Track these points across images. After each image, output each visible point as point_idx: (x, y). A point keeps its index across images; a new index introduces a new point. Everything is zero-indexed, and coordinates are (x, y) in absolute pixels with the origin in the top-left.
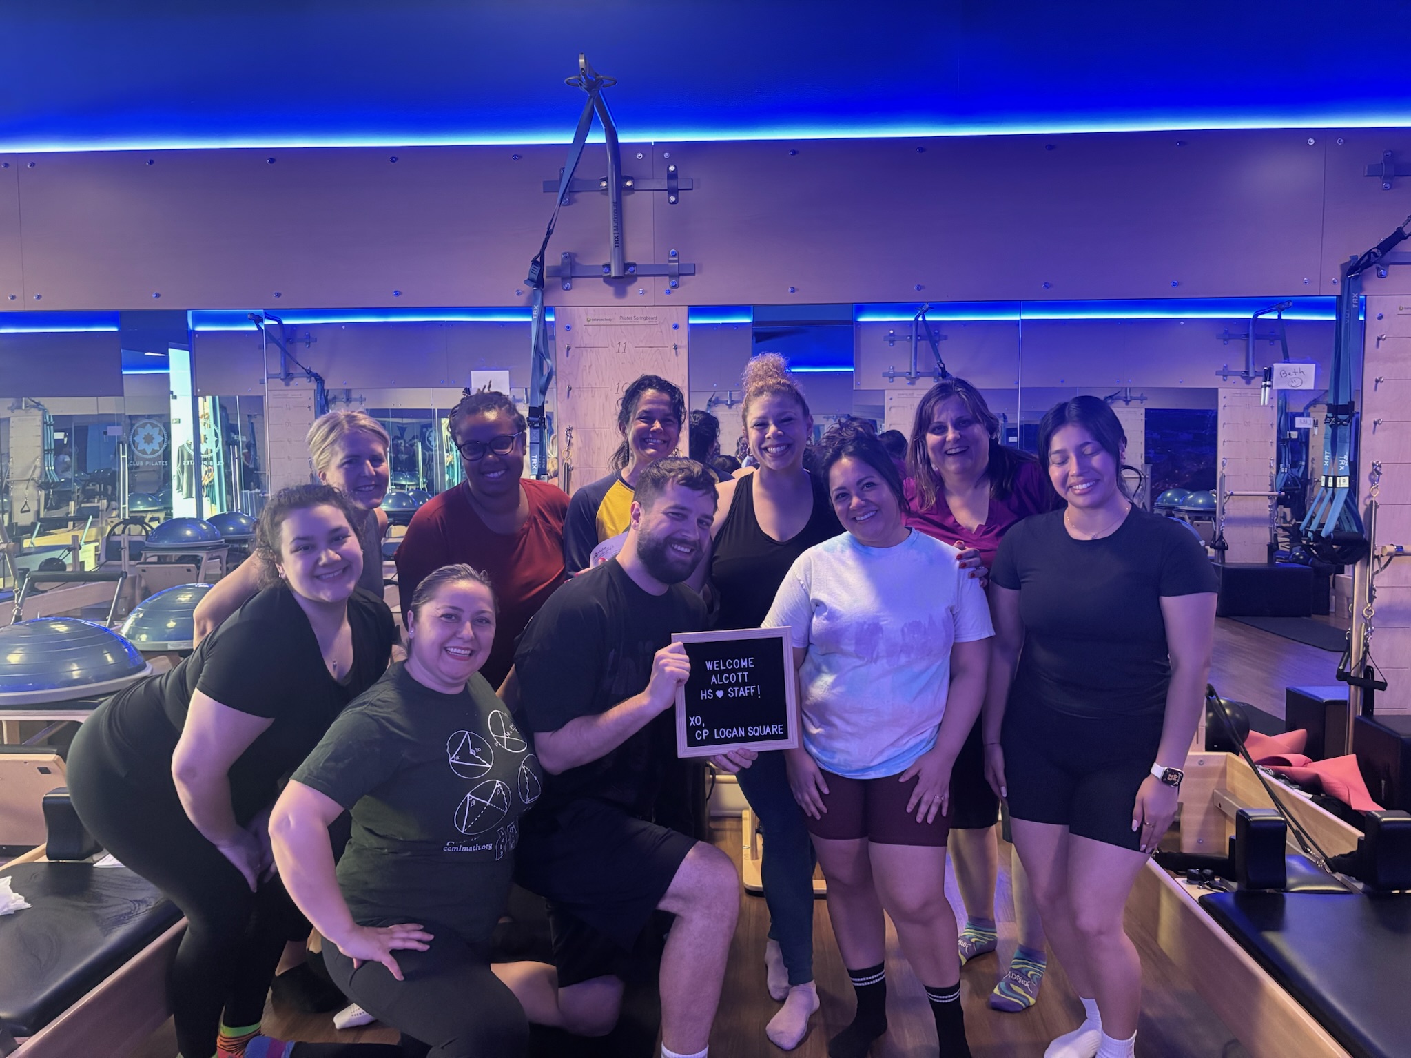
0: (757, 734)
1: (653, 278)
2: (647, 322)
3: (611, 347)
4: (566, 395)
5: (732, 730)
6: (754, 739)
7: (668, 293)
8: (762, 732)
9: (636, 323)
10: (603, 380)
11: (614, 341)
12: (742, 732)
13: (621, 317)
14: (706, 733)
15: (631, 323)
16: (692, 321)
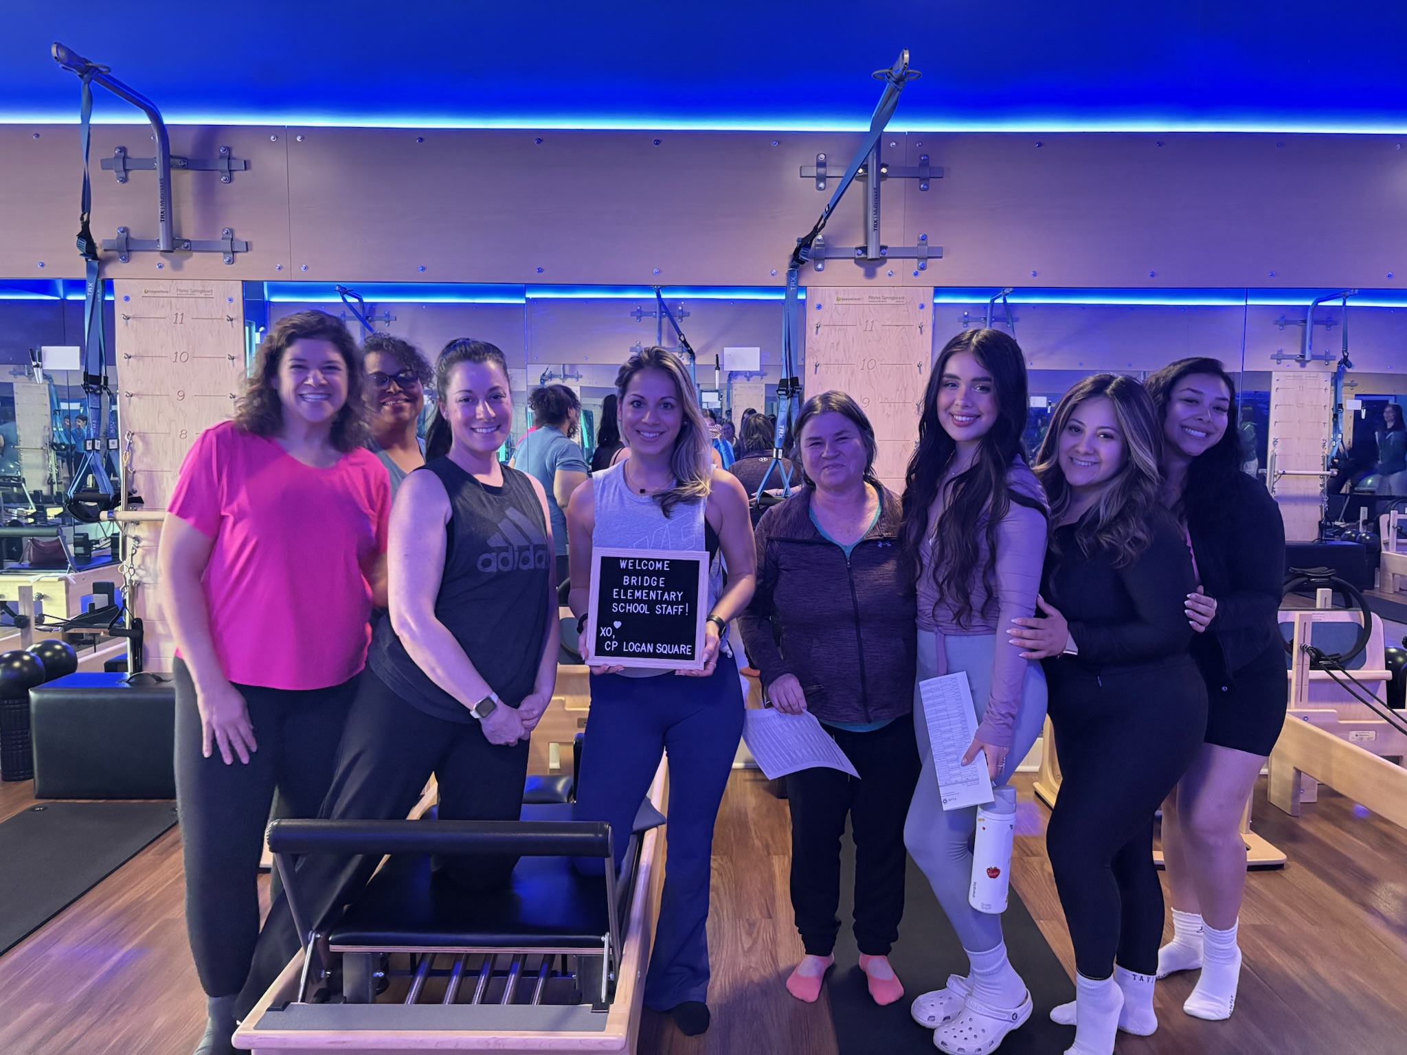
0: (665, 652)
1: (902, 260)
2: (894, 302)
3: (858, 325)
4: (814, 370)
5: (641, 645)
6: (662, 656)
7: (916, 274)
8: (671, 651)
9: (884, 303)
10: (850, 357)
11: (861, 319)
12: (650, 648)
13: (870, 297)
14: (615, 644)
15: (879, 303)
16: (938, 301)
